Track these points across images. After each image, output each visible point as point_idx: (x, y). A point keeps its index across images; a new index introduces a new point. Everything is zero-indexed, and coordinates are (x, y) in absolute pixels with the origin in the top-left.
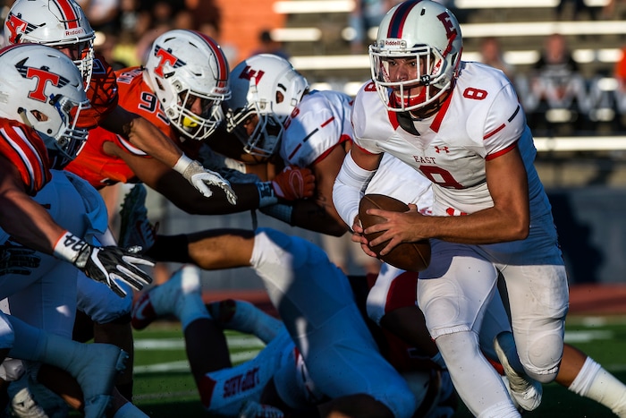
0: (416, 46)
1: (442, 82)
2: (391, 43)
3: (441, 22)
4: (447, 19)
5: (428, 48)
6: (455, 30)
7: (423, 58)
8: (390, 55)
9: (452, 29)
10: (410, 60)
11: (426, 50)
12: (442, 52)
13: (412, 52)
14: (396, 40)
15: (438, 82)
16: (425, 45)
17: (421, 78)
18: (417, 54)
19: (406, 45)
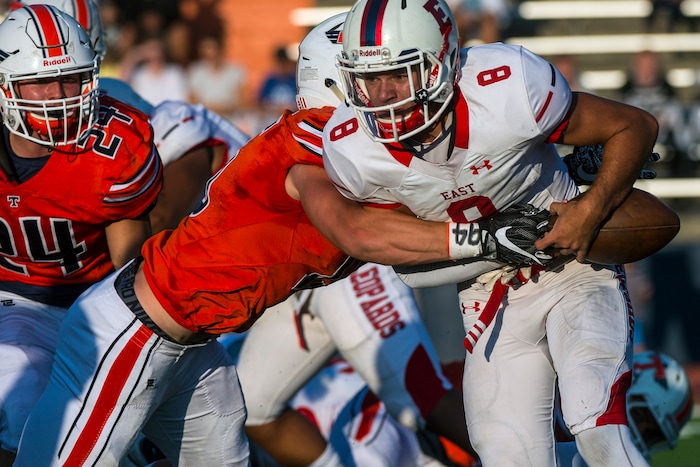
0: (404, 53)
1: (443, 93)
2: (368, 54)
3: (430, 14)
4: (436, 7)
5: (420, 53)
6: (448, 19)
7: (415, 68)
8: (370, 70)
9: (445, 20)
10: (398, 74)
11: (418, 57)
12: (438, 55)
13: (399, 62)
14: (373, 49)
15: (438, 96)
16: (415, 50)
17: (417, 95)
18: (406, 65)
19: (389, 54)
